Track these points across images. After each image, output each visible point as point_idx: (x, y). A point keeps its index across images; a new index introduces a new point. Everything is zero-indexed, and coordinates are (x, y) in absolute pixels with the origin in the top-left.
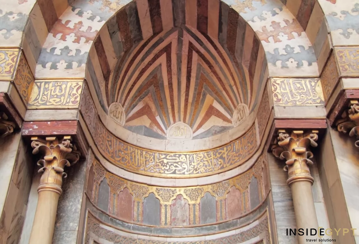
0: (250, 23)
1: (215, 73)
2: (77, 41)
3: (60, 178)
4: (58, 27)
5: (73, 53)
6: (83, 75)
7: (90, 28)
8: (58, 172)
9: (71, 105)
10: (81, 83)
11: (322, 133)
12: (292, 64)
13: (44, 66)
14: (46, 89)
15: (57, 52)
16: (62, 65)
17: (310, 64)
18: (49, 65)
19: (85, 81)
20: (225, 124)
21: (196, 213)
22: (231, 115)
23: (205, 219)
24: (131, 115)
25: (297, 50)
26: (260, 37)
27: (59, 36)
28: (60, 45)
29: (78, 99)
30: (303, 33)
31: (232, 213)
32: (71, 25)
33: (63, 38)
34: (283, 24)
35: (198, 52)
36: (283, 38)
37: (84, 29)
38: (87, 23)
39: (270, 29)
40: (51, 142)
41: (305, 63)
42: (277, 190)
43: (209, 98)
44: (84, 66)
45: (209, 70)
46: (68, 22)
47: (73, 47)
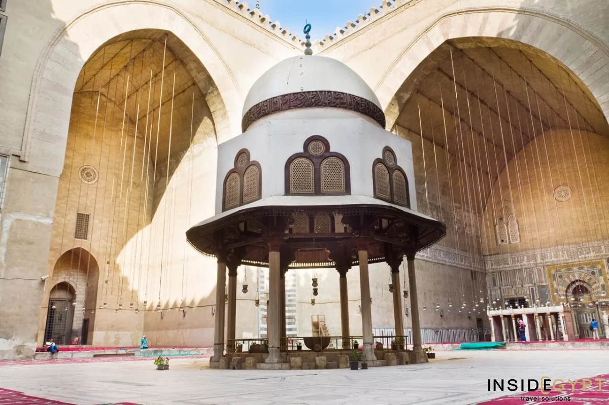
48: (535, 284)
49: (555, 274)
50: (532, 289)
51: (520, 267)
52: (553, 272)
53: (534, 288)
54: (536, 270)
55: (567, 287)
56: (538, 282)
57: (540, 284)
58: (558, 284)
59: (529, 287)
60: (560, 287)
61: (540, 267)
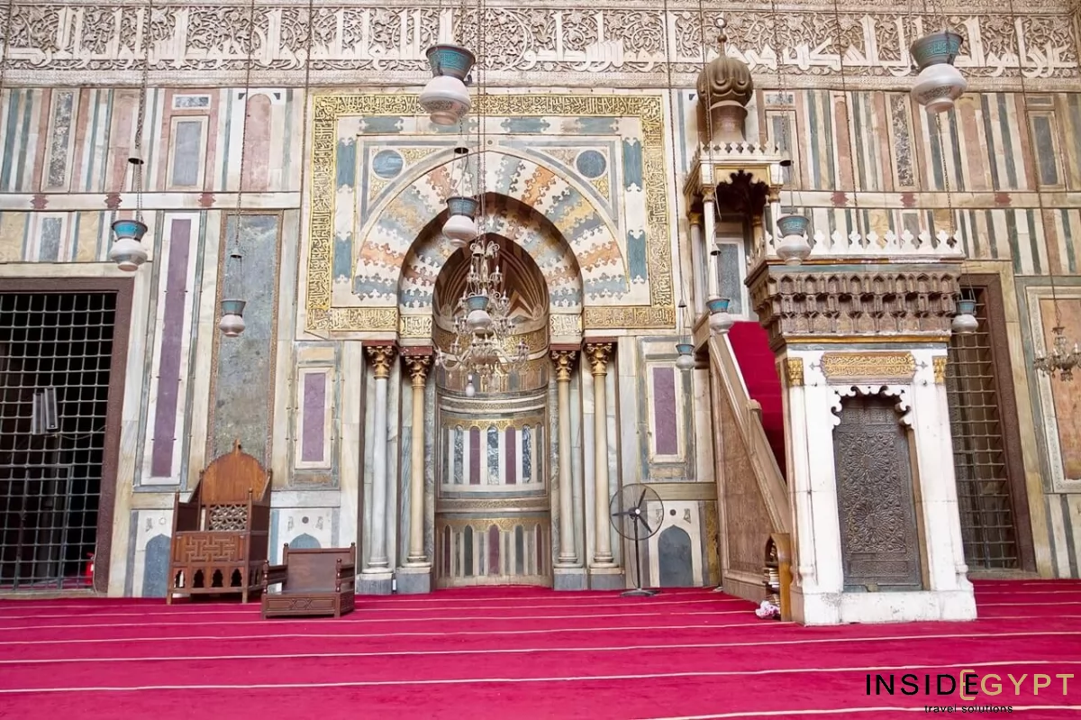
0: (541, 268)
1: (521, 278)
2: (424, 284)
3: (423, 380)
4: (410, 273)
5: (422, 294)
6: (431, 313)
7: (431, 273)
8: (423, 377)
9: (426, 335)
10: (431, 319)
11: (578, 354)
12: (565, 303)
13: (405, 305)
14: (409, 323)
15: (412, 293)
16: (416, 304)
17: (577, 304)
18: (408, 304)
19: (433, 316)
20: (527, 316)
21: (506, 383)
22: (532, 309)
23: (511, 388)
24: (455, 309)
25: (570, 292)
26: (548, 281)
27: (411, 279)
28: (413, 288)
29: (430, 330)
30: (576, 278)
31: (530, 385)
32: (418, 270)
33: (414, 282)
34: (563, 270)
35: (506, 260)
36: (562, 281)
37: (427, 274)
38: (429, 268)
39: (554, 273)
40: (417, 359)
41: (574, 303)
42: (552, 381)
43: (515, 292)
44: (431, 305)
45: (515, 273)
46: (416, 267)
47: (422, 289)
48: (207, 195)
49: (353, 145)
50: (181, 228)
51: (133, 77)
52: (347, 128)
53: (195, 218)
54: (239, 106)
55: (416, 233)
56: (233, 184)
57: (248, 201)
58: (365, 213)
59: (160, 212)
60: (376, 234)
61: (270, 92)
